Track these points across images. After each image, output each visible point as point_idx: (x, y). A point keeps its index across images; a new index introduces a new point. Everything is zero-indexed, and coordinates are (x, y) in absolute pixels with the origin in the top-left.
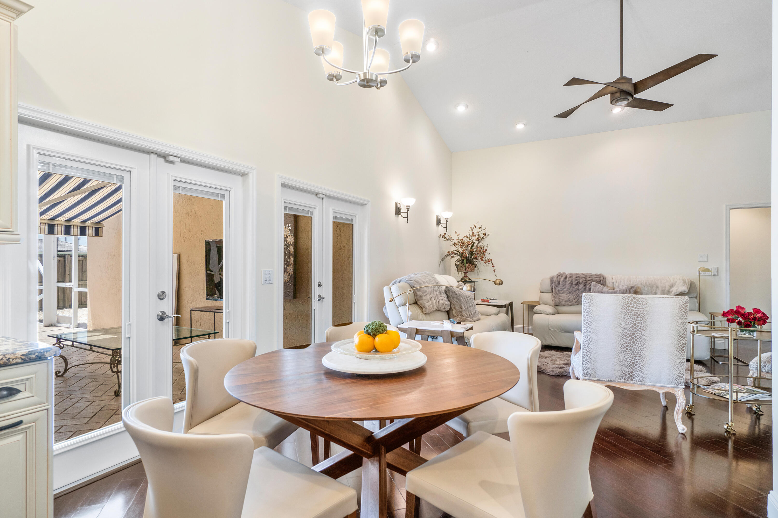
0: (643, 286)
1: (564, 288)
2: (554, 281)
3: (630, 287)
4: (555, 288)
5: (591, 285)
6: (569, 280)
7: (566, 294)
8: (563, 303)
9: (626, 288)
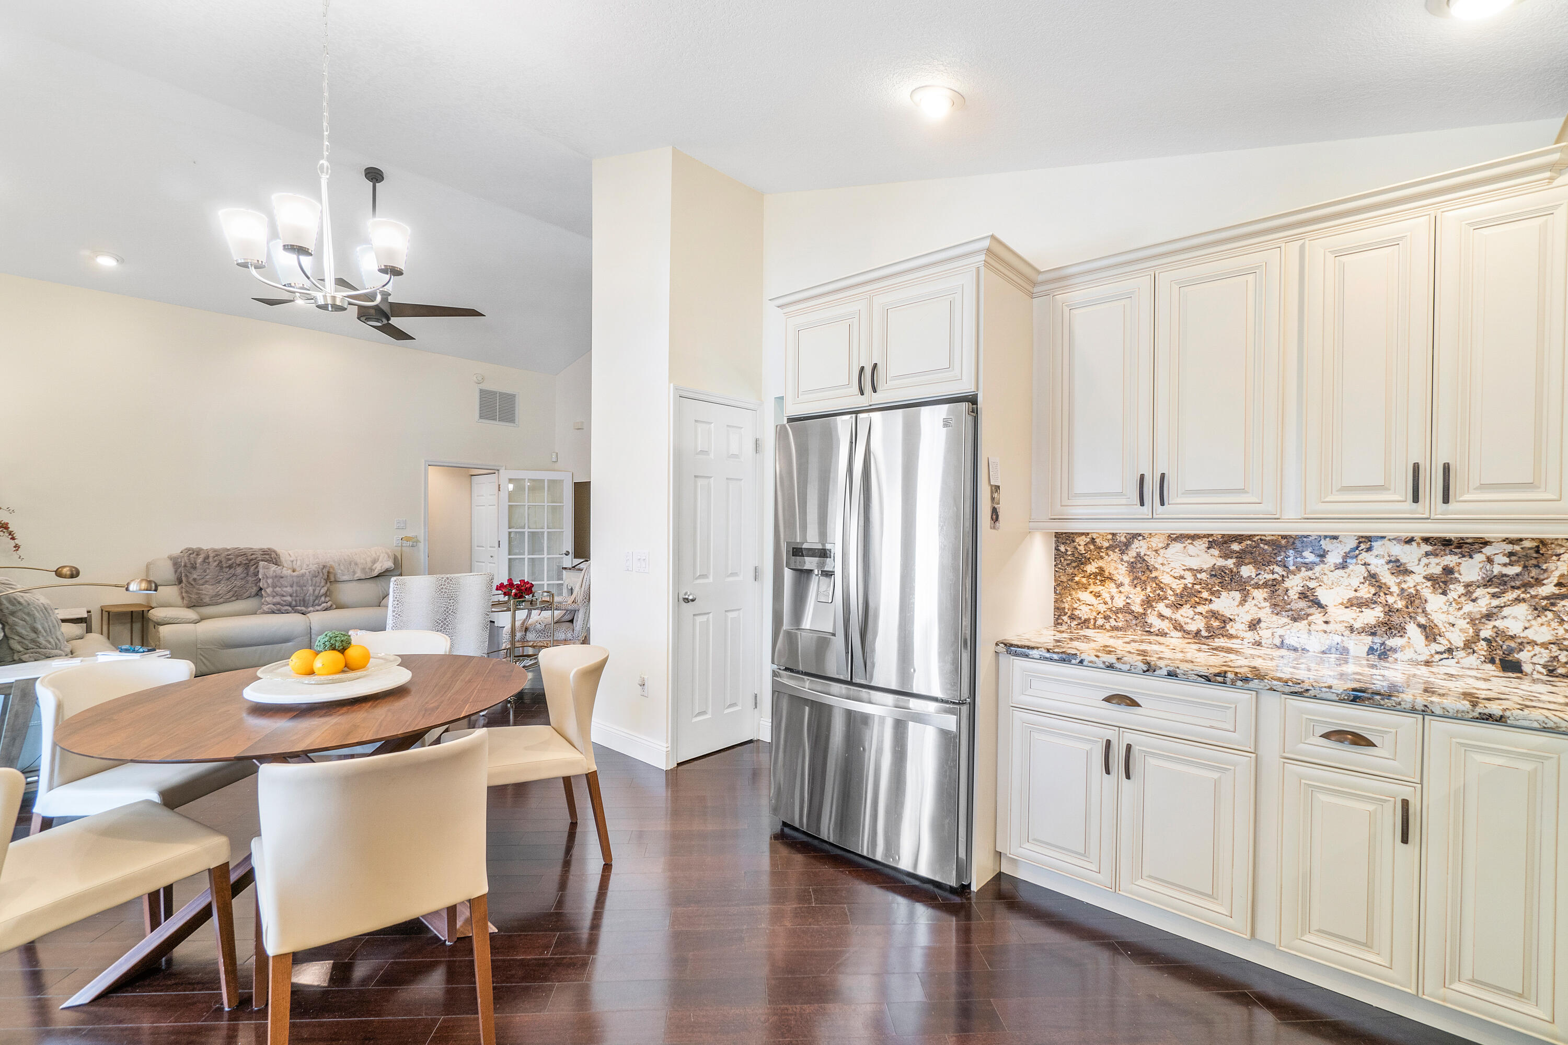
0: (337, 565)
1: (206, 576)
2: (183, 564)
3: (321, 567)
4: (186, 576)
5: (257, 567)
6: (215, 561)
7: (212, 585)
8: (207, 600)
9: (316, 567)
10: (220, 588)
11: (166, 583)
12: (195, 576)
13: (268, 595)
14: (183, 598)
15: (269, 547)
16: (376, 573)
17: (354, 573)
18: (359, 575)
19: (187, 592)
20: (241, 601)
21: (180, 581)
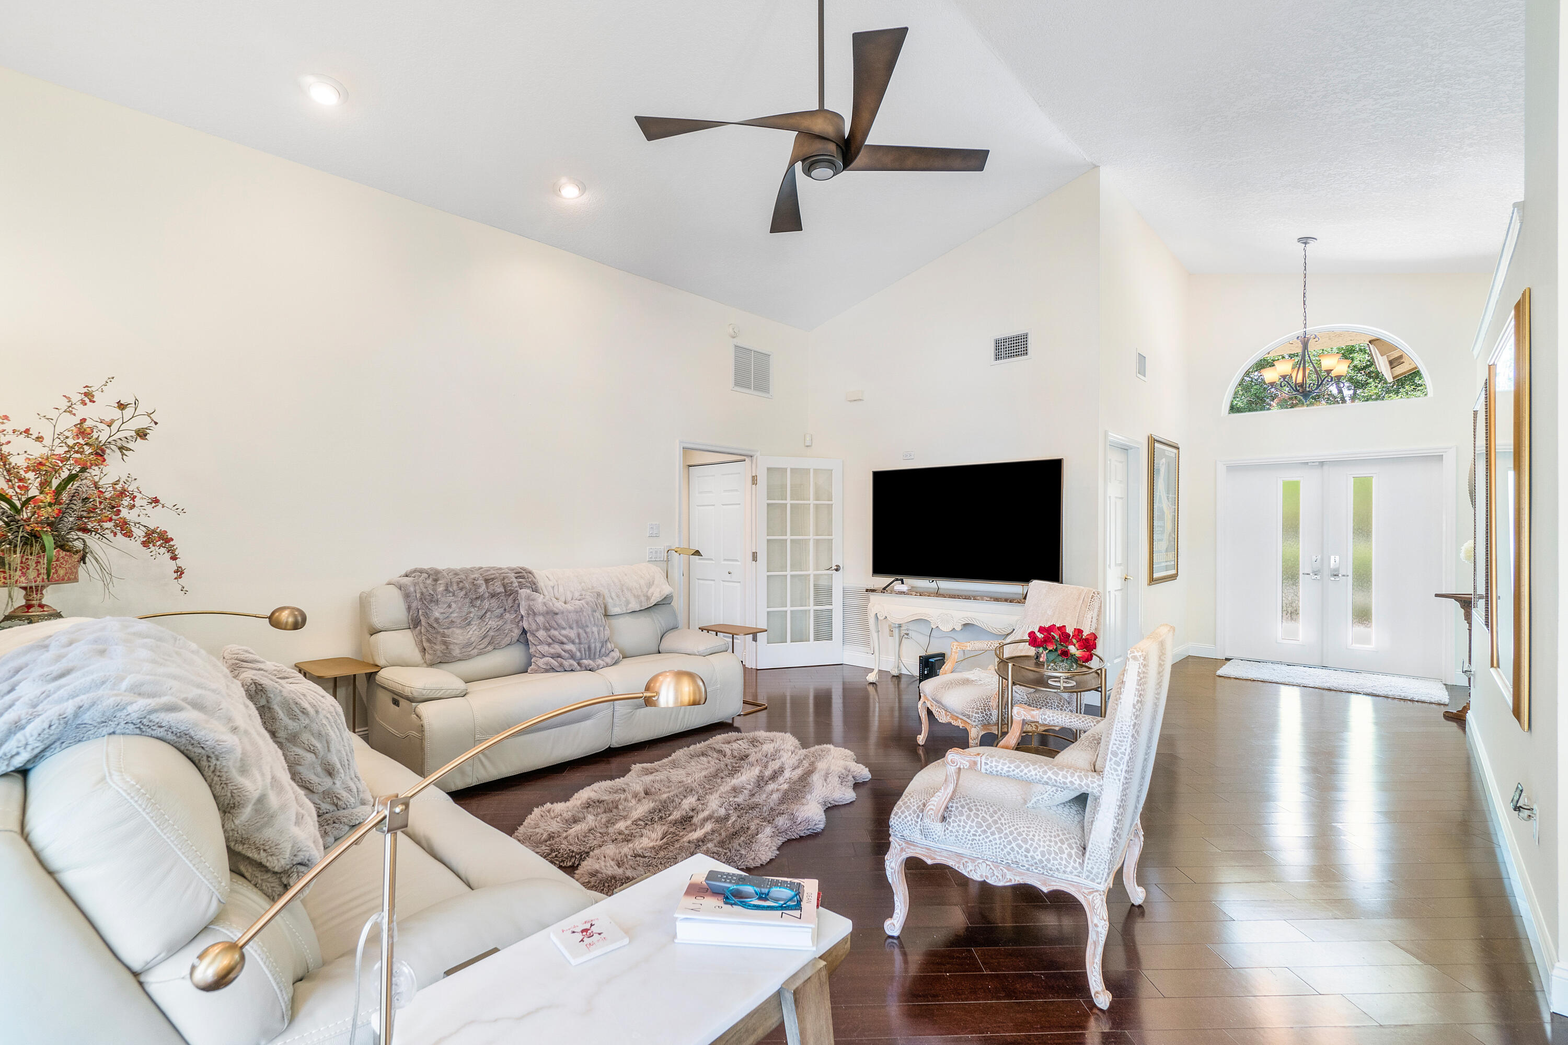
10: (471, 632)
11: (395, 627)
12: (437, 614)
13: (541, 643)
14: (424, 650)
15: (521, 566)
16: (653, 601)
17: (628, 603)
18: (634, 606)
19: (429, 640)
20: (499, 651)
21: (415, 623)
